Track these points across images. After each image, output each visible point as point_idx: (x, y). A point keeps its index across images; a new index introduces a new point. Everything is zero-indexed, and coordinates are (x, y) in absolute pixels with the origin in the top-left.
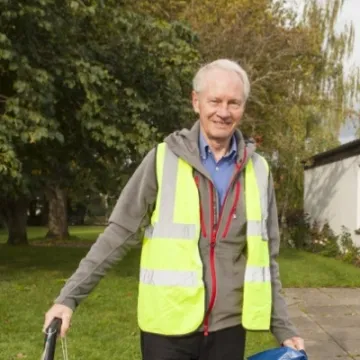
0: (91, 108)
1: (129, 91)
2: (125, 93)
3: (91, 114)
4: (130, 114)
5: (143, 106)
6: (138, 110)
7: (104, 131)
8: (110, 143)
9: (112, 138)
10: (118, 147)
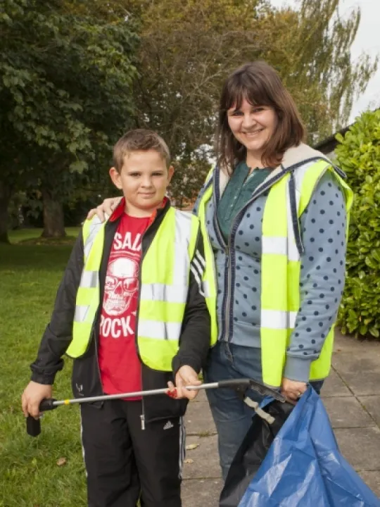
0: (22, 110)
1: (62, 93)
2: (58, 95)
3: (22, 116)
4: (63, 115)
5: (76, 107)
6: (72, 110)
7: (36, 131)
8: (41, 142)
9: (43, 137)
10: (50, 146)
